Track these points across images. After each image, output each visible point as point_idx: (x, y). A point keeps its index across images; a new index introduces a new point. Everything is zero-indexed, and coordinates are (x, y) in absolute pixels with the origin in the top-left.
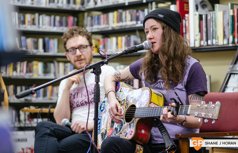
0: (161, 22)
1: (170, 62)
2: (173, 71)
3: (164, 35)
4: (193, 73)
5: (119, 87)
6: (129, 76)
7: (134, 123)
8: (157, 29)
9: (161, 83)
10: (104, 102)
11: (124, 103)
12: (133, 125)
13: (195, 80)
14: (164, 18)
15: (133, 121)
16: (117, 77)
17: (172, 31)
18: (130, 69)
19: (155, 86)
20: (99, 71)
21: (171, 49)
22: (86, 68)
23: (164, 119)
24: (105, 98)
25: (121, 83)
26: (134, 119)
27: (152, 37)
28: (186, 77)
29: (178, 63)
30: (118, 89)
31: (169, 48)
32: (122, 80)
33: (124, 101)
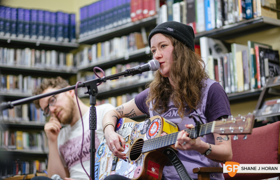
0: (171, 37)
1: (184, 83)
2: (188, 94)
3: (174, 53)
4: (213, 95)
5: (121, 124)
6: (133, 109)
7: (142, 159)
8: (166, 45)
9: (174, 111)
10: (103, 144)
11: (129, 140)
12: (141, 161)
13: (217, 103)
14: (175, 32)
15: (140, 157)
16: (120, 112)
17: (185, 48)
18: (135, 101)
19: (166, 116)
20: (95, 90)
21: (184, 68)
22: (78, 85)
23: (179, 146)
24: (103, 140)
25: (124, 119)
26: (141, 154)
27: (161, 56)
28: (205, 101)
29: (193, 85)
30: (121, 126)
31: (182, 67)
32: (125, 115)
33: (128, 138)
